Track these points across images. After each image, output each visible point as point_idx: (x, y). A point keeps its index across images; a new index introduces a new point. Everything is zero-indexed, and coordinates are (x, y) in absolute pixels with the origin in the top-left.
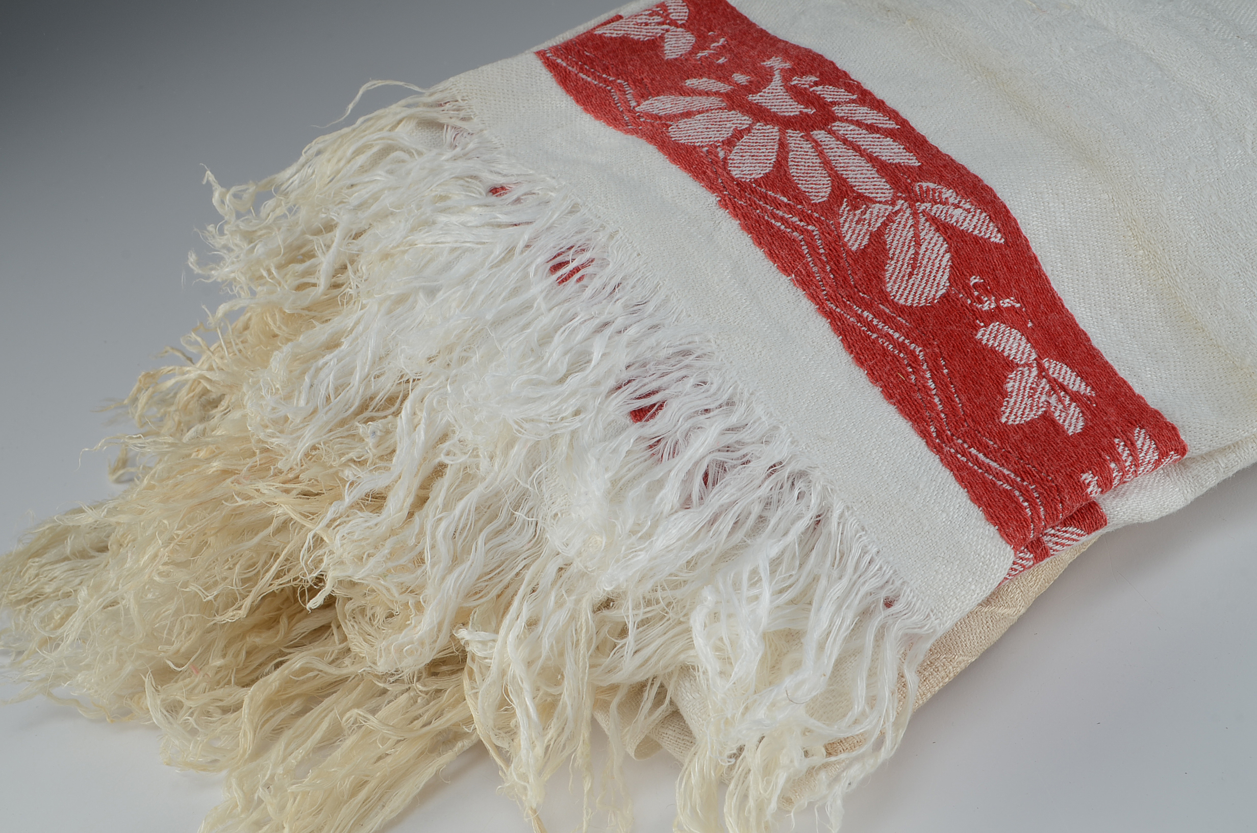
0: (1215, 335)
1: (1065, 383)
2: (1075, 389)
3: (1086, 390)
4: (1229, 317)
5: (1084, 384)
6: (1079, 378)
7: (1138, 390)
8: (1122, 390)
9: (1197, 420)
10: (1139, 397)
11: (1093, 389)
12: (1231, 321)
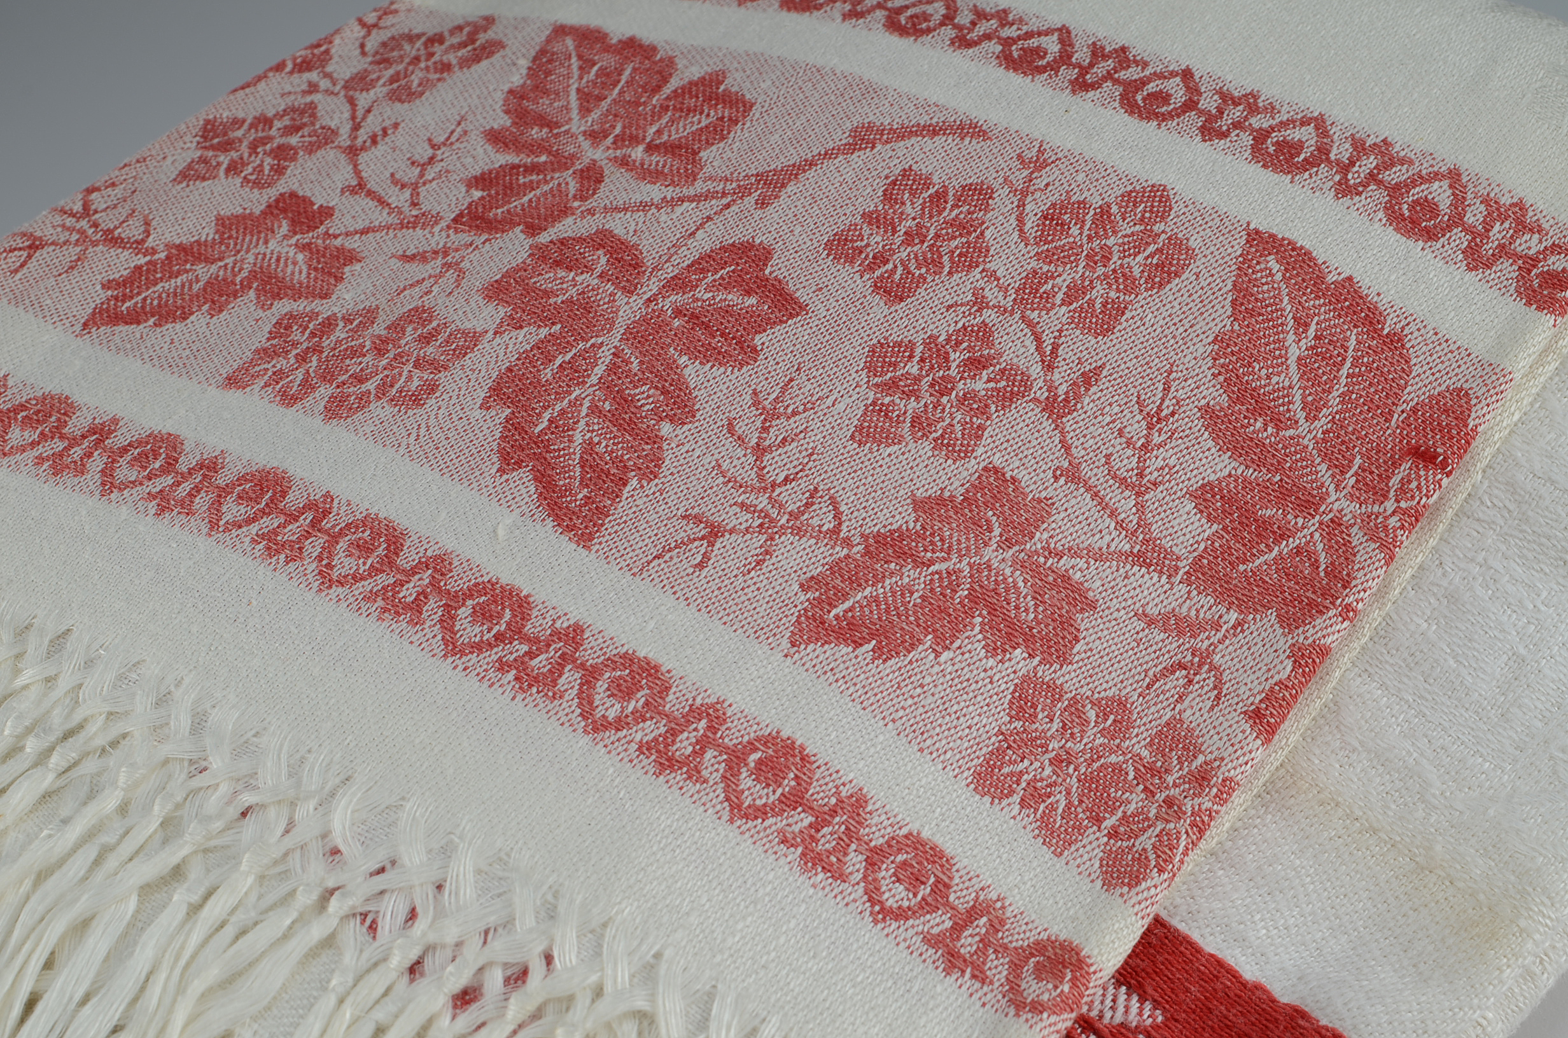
0: (1360, 808)
1: (1094, 1014)
2: (1119, 1018)
3: (1140, 1014)
4: (1375, 762)
5: (1135, 998)
6: (1123, 989)
7: (1249, 971)
8: (1219, 986)
9: (1379, 1008)
10: (1258, 987)
11: (1156, 1004)
12: (1381, 769)
